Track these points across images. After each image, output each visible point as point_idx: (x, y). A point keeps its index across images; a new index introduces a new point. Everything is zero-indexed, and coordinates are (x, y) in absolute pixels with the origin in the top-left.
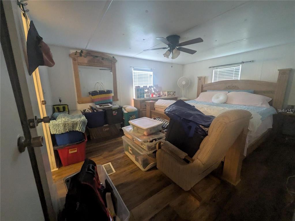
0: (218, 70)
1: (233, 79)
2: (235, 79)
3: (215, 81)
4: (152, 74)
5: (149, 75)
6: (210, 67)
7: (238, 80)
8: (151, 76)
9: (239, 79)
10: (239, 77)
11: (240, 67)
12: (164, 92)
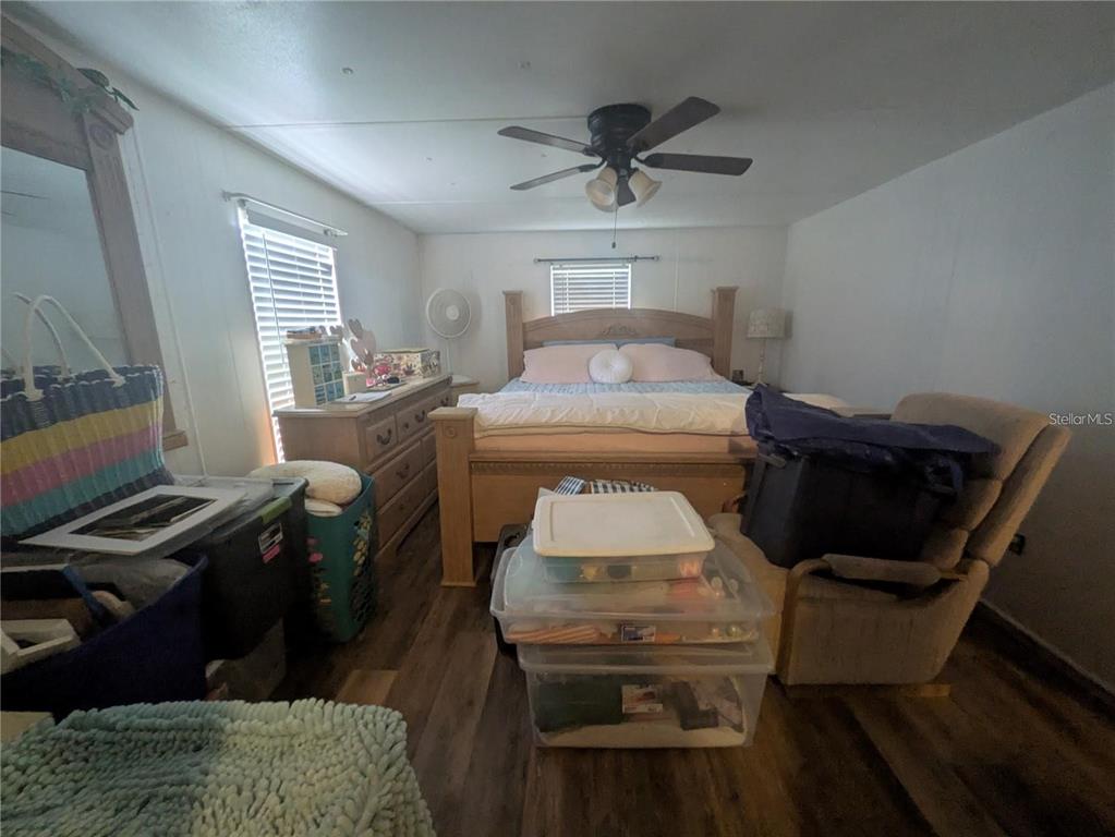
0: (568, 272)
1: (614, 306)
2: (619, 306)
3: (561, 312)
4: (331, 261)
5: (318, 267)
6: (539, 260)
7: (626, 309)
8: (329, 273)
9: (629, 307)
10: (629, 300)
11: (629, 270)
12: (400, 359)
